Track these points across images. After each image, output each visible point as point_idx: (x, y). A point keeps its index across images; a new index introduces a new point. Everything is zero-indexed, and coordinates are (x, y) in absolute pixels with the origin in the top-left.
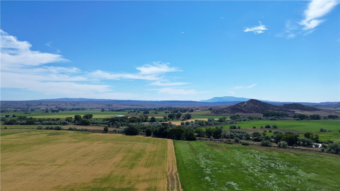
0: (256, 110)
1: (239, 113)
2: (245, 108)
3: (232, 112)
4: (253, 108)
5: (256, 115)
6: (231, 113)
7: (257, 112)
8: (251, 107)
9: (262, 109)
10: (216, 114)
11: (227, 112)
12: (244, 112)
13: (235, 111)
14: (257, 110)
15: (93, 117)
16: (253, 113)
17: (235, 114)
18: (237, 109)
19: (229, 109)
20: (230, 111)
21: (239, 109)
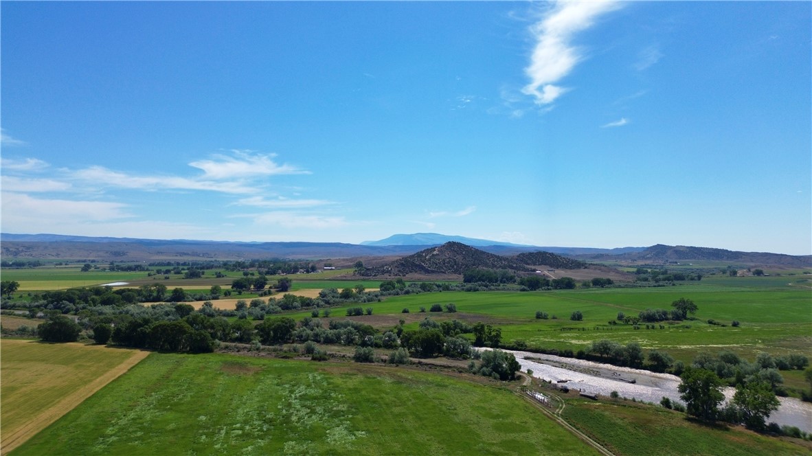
0: (453, 267)
1: (416, 274)
2: (430, 263)
3: (399, 271)
4: (449, 262)
5: (450, 277)
6: (396, 275)
7: (455, 272)
8: (444, 260)
9: (467, 266)
10: (362, 277)
11: (389, 272)
12: (427, 271)
13: (407, 269)
14: (455, 267)
15: (19, 289)
16: (445, 273)
17: (407, 275)
18: (414, 265)
19: (395, 265)
20: (397, 269)
21: (416, 266)
